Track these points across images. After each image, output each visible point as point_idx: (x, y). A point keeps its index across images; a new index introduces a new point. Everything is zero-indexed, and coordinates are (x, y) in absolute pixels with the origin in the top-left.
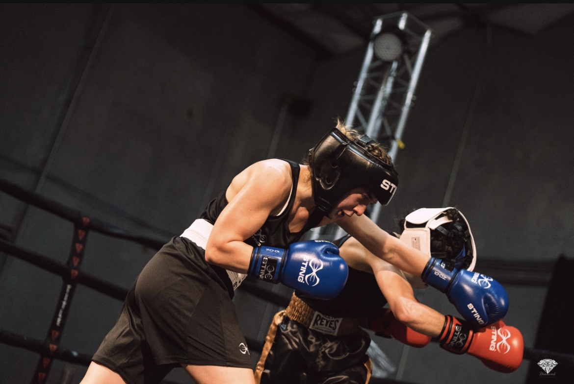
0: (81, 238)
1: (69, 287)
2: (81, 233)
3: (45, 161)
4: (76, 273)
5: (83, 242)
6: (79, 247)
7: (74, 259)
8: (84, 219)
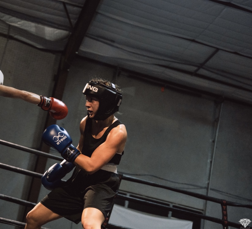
0: (224, 209)
1: (225, 228)
2: (224, 207)
3: (208, 184)
4: (227, 222)
5: (226, 210)
6: (225, 212)
7: (224, 217)
8: (224, 202)
